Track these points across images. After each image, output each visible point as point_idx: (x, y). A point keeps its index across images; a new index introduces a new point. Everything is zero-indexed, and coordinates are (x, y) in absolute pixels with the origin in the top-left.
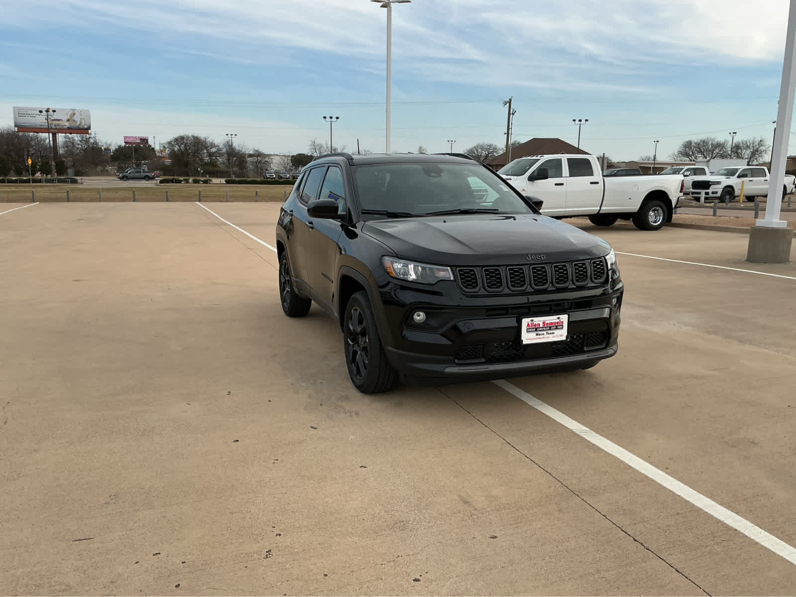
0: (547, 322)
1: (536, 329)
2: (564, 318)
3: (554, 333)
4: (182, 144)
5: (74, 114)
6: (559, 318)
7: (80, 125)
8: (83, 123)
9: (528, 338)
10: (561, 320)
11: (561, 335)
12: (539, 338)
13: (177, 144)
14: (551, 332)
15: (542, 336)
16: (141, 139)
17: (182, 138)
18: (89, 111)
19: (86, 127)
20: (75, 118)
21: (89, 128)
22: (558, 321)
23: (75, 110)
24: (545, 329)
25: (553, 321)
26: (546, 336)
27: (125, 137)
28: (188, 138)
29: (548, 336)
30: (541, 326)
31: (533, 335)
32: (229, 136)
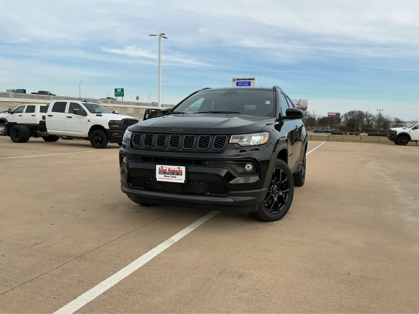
0: (171, 169)
1: (163, 172)
2: (183, 169)
3: (176, 177)
4: (352, 115)
5: (300, 102)
6: (179, 168)
7: (303, 106)
8: (304, 106)
9: (160, 177)
10: (181, 170)
11: (181, 179)
12: (166, 179)
13: (350, 115)
14: (174, 176)
15: (168, 178)
16: (336, 114)
17: (352, 112)
18: (307, 100)
19: (305, 107)
20: (300, 103)
21: (306, 108)
22: (179, 169)
23: (301, 100)
24: (169, 173)
25: (175, 169)
26: (170, 178)
27: (328, 113)
28: (355, 112)
29: (172, 178)
30: (167, 171)
31: (162, 176)
32: (379, 110)
